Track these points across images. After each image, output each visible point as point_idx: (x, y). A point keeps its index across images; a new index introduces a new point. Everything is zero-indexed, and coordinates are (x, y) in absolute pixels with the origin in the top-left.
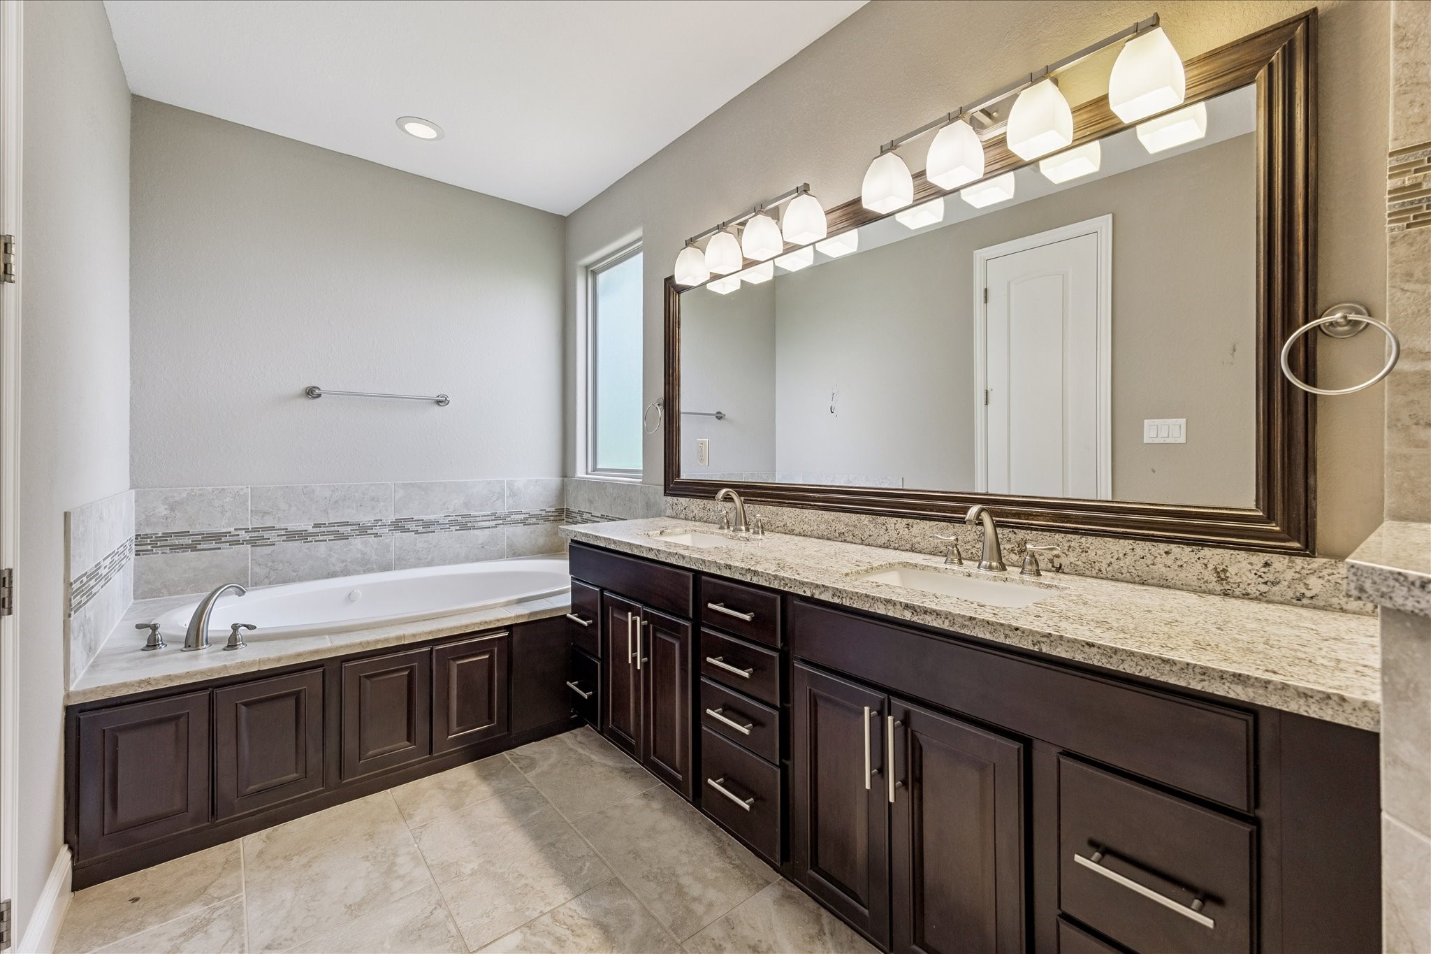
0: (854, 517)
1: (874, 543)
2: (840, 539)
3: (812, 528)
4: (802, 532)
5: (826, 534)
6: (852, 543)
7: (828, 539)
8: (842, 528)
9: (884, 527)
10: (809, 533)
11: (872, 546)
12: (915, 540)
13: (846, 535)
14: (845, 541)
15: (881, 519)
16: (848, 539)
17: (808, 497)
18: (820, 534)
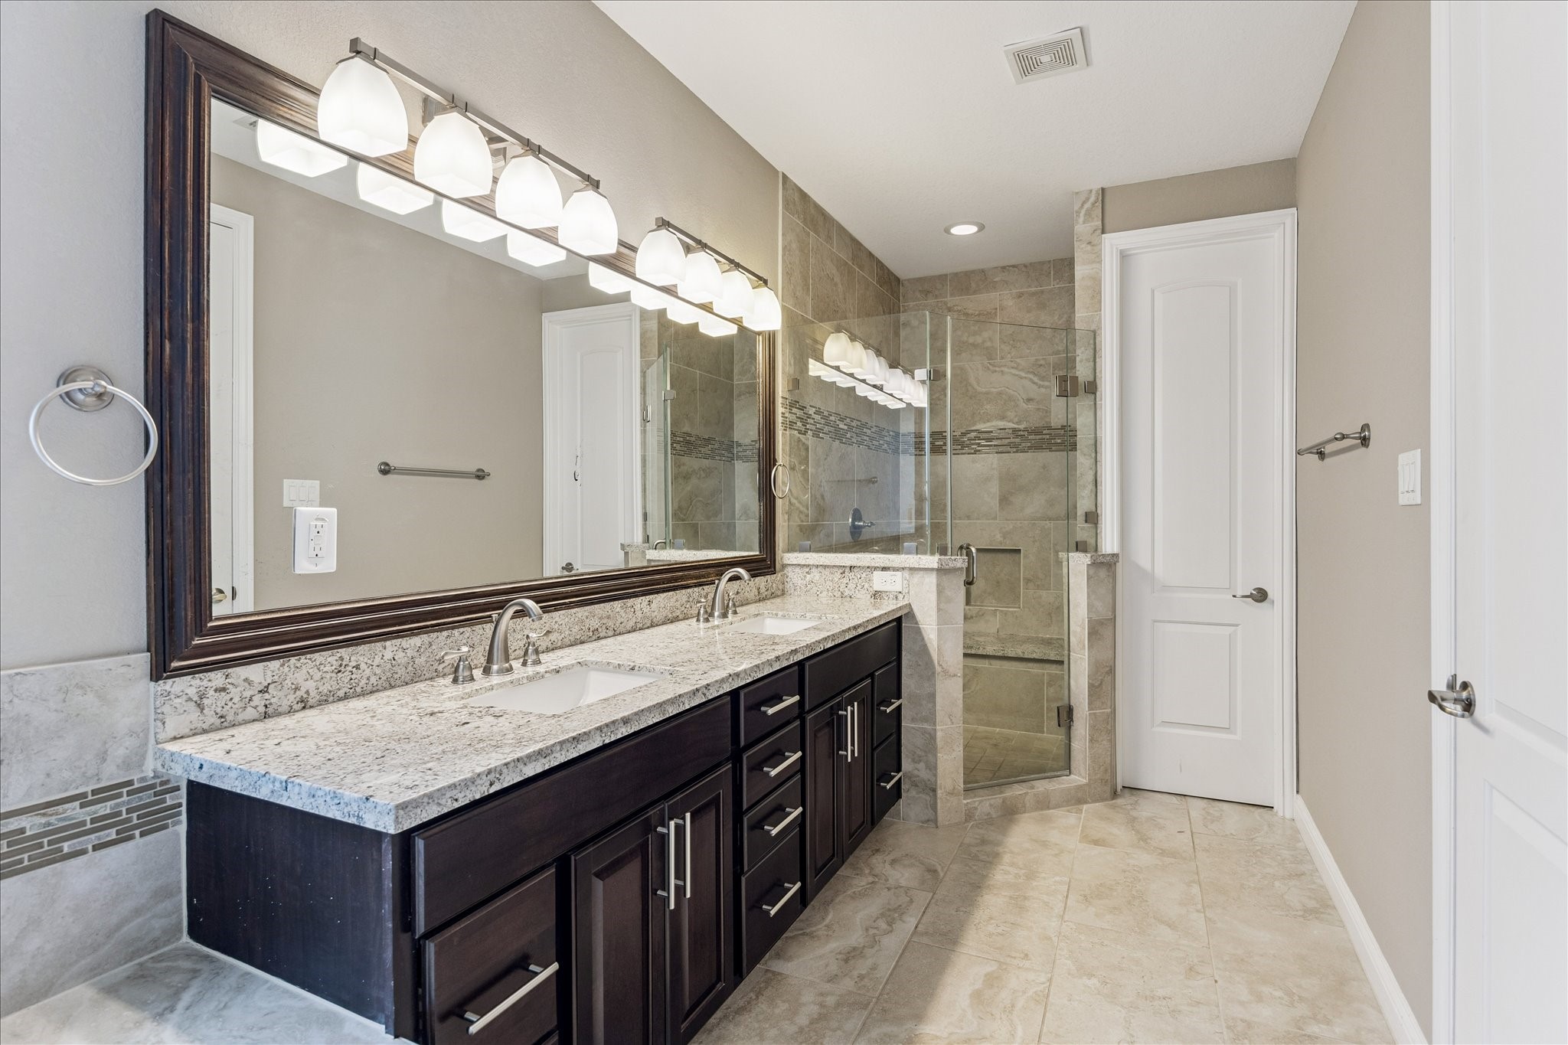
0: (608, 605)
1: (624, 630)
2: (594, 638)
3: (563, 636)
4: (550, 645)
5: (578, 637)
6: (605, 638)
7: (582, 643)
8: (594, 623)
9: (633, 610)
10: (559, 644)
11: (623, 634)
12: (654, 615)
13: (600, 630)
14: (599, 638)
15: (630, 602)
16: (601, 635)
17: (558, 593)
18: (572, 639)
